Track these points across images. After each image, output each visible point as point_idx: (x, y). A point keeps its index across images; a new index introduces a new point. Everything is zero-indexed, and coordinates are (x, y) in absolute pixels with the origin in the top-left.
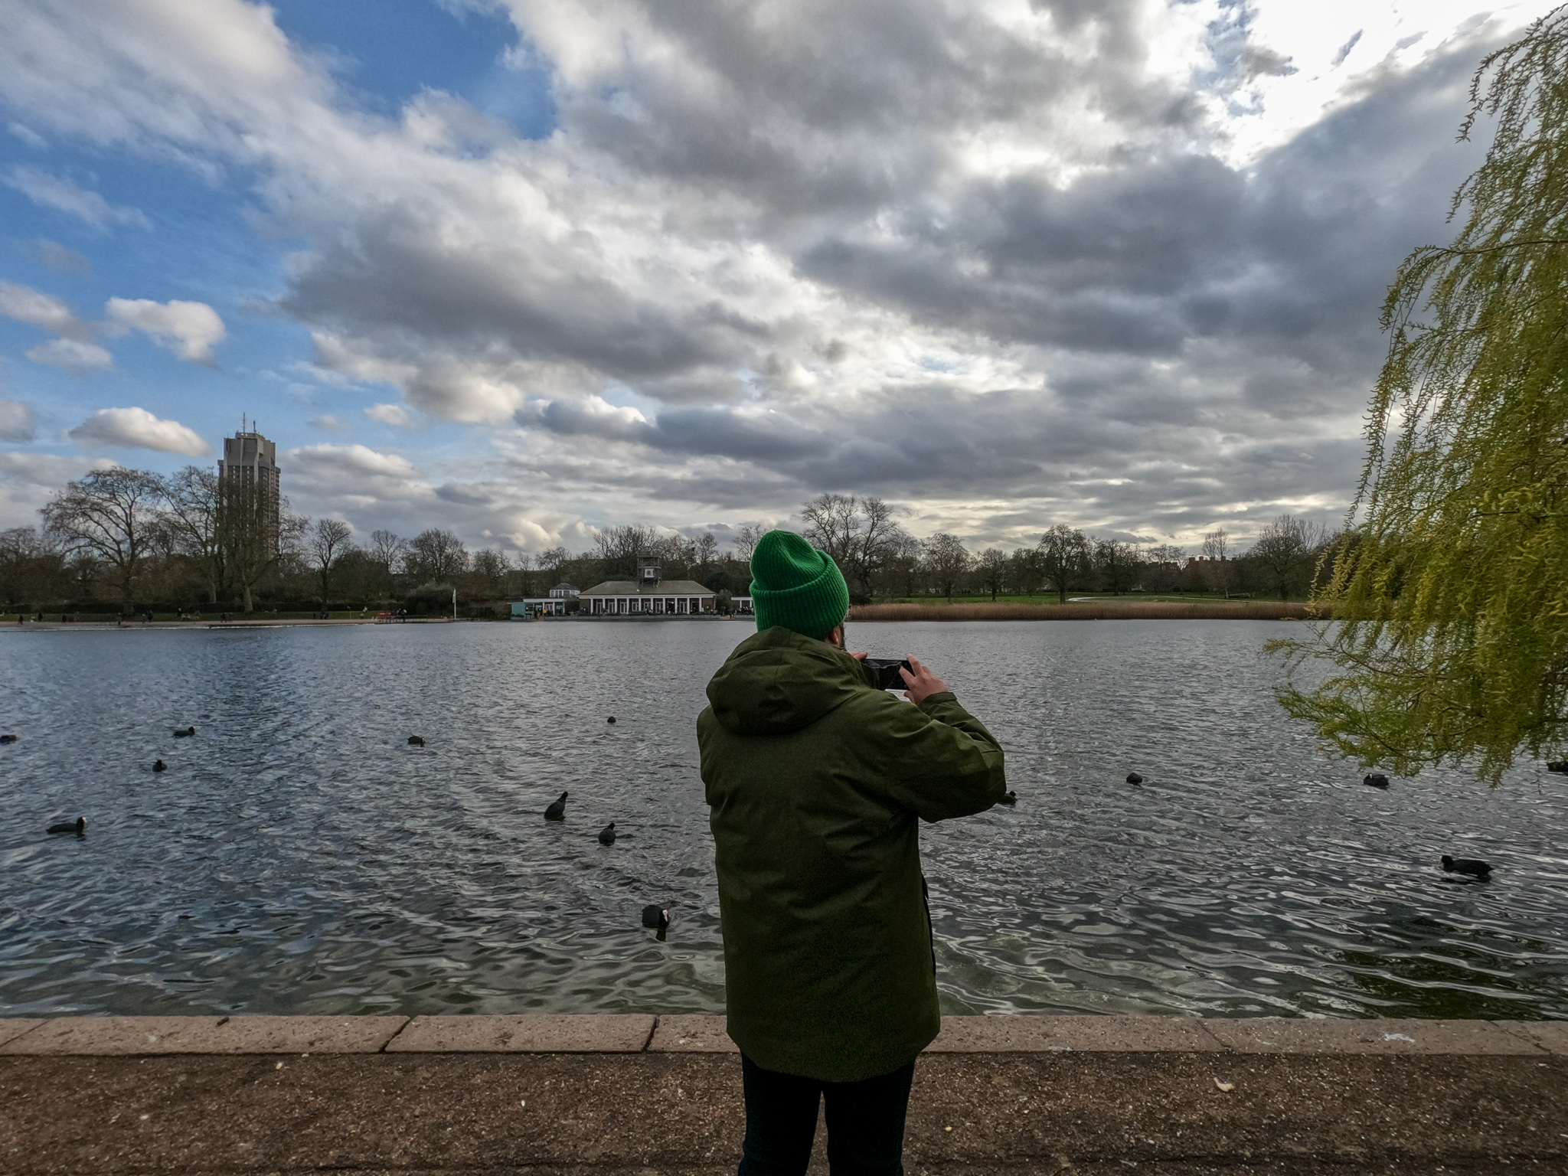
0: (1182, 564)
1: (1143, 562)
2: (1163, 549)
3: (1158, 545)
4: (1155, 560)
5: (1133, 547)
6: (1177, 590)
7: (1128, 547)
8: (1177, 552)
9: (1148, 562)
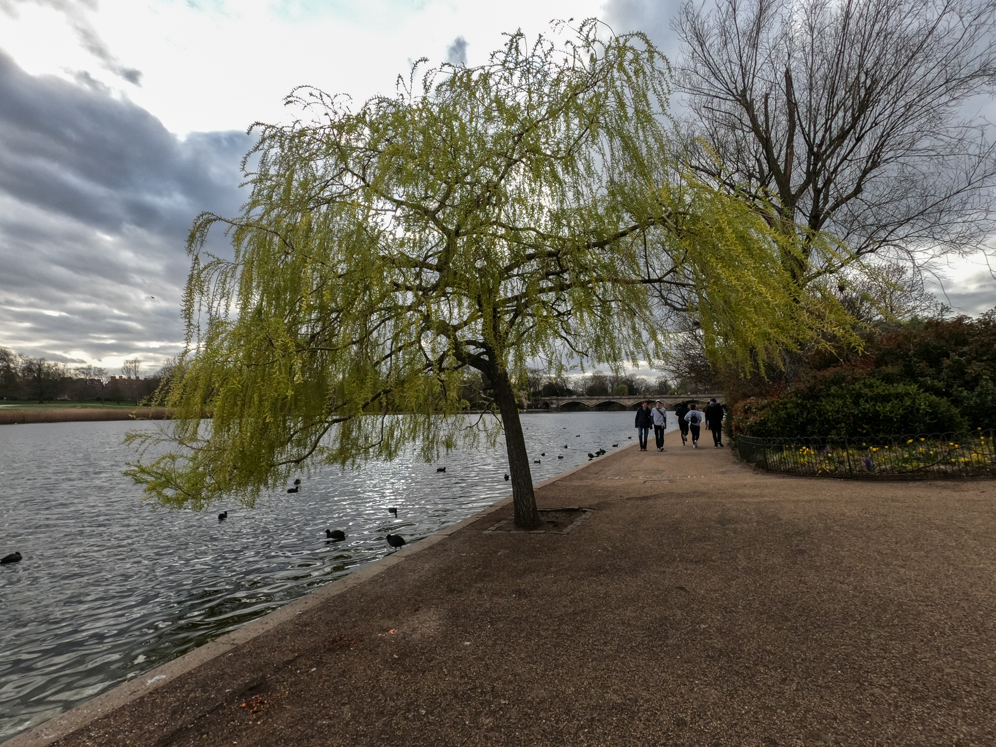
0: (105, 380)
1: (70, 378)
2: (89, 368)
3: (84, 366)
4: (82, 377)
5: (61, 365)
6: (99, 400)
7: (56, 365)
8: (100, 371)
9: (75, 377)
